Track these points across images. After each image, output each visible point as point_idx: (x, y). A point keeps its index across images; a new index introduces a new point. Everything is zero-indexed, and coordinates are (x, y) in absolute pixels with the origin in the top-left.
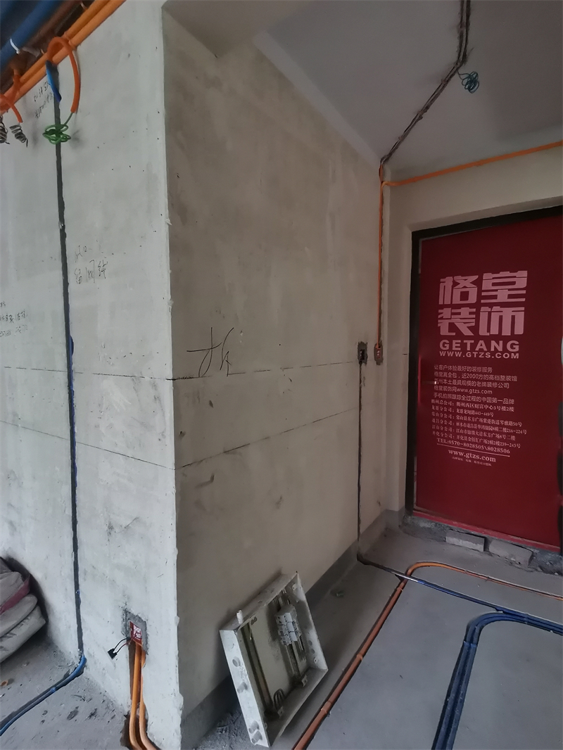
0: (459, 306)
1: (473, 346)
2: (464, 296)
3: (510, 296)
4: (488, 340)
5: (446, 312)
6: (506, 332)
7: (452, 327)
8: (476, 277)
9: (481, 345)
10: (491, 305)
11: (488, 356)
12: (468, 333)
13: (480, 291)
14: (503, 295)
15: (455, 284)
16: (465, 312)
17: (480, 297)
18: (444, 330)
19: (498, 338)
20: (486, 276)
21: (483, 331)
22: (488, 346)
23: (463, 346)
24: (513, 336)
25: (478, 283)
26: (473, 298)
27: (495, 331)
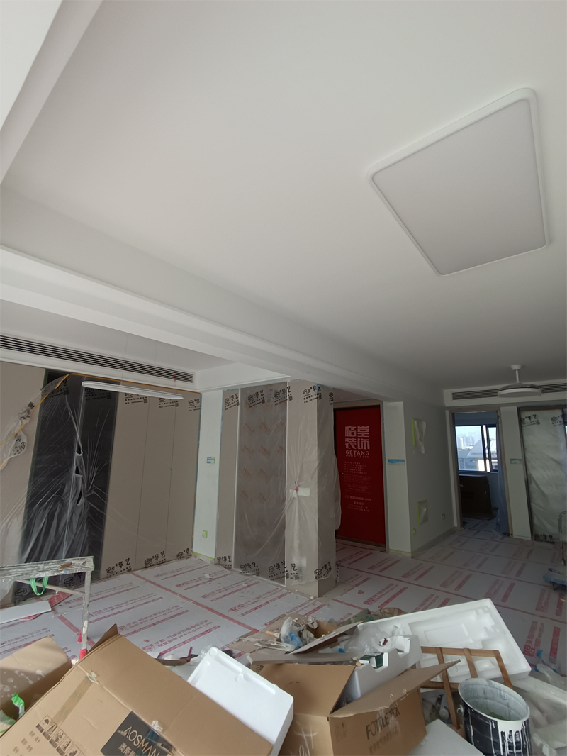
1: (356, 453)
4: (360, 450)
7: (350, 446)
10: (360, 438)
12: (354, 448)
13: (357, 432)
15: (350, 429)
16: (353, 439)
17: (357, 435)
18: (347, 447)
24: (367, 450)
25: (356, 429)
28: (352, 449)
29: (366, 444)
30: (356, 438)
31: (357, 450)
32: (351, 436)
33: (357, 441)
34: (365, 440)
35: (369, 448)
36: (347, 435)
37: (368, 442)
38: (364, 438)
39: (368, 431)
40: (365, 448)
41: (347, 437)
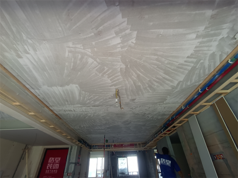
28: (50, 169)
29: (57, 166)
30: (53, 163)
31: (52, 169)
32: (51, 162)
33: (53, 165)
34: (57, 164)
35: (58, 168)
36: (49, 162)
37: (58, 165)
38: (57, 163)
39: (60, 160)
40: (56, 168)
41: (49, 163)
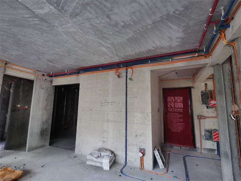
0: (171, 102)
2: (172, 100)
3: (180, 101)
5: (169, 103)
6: (180, 107)
8: (174, 97)
9: (176, 109)
11: (177, 111)
14: (179, 101)
19: (179, 108)
20: (176, 97)
21: (176, 107)
22: (177, 109)
23: (173, 109)
26: (174, 101)
27: (178, 107)
